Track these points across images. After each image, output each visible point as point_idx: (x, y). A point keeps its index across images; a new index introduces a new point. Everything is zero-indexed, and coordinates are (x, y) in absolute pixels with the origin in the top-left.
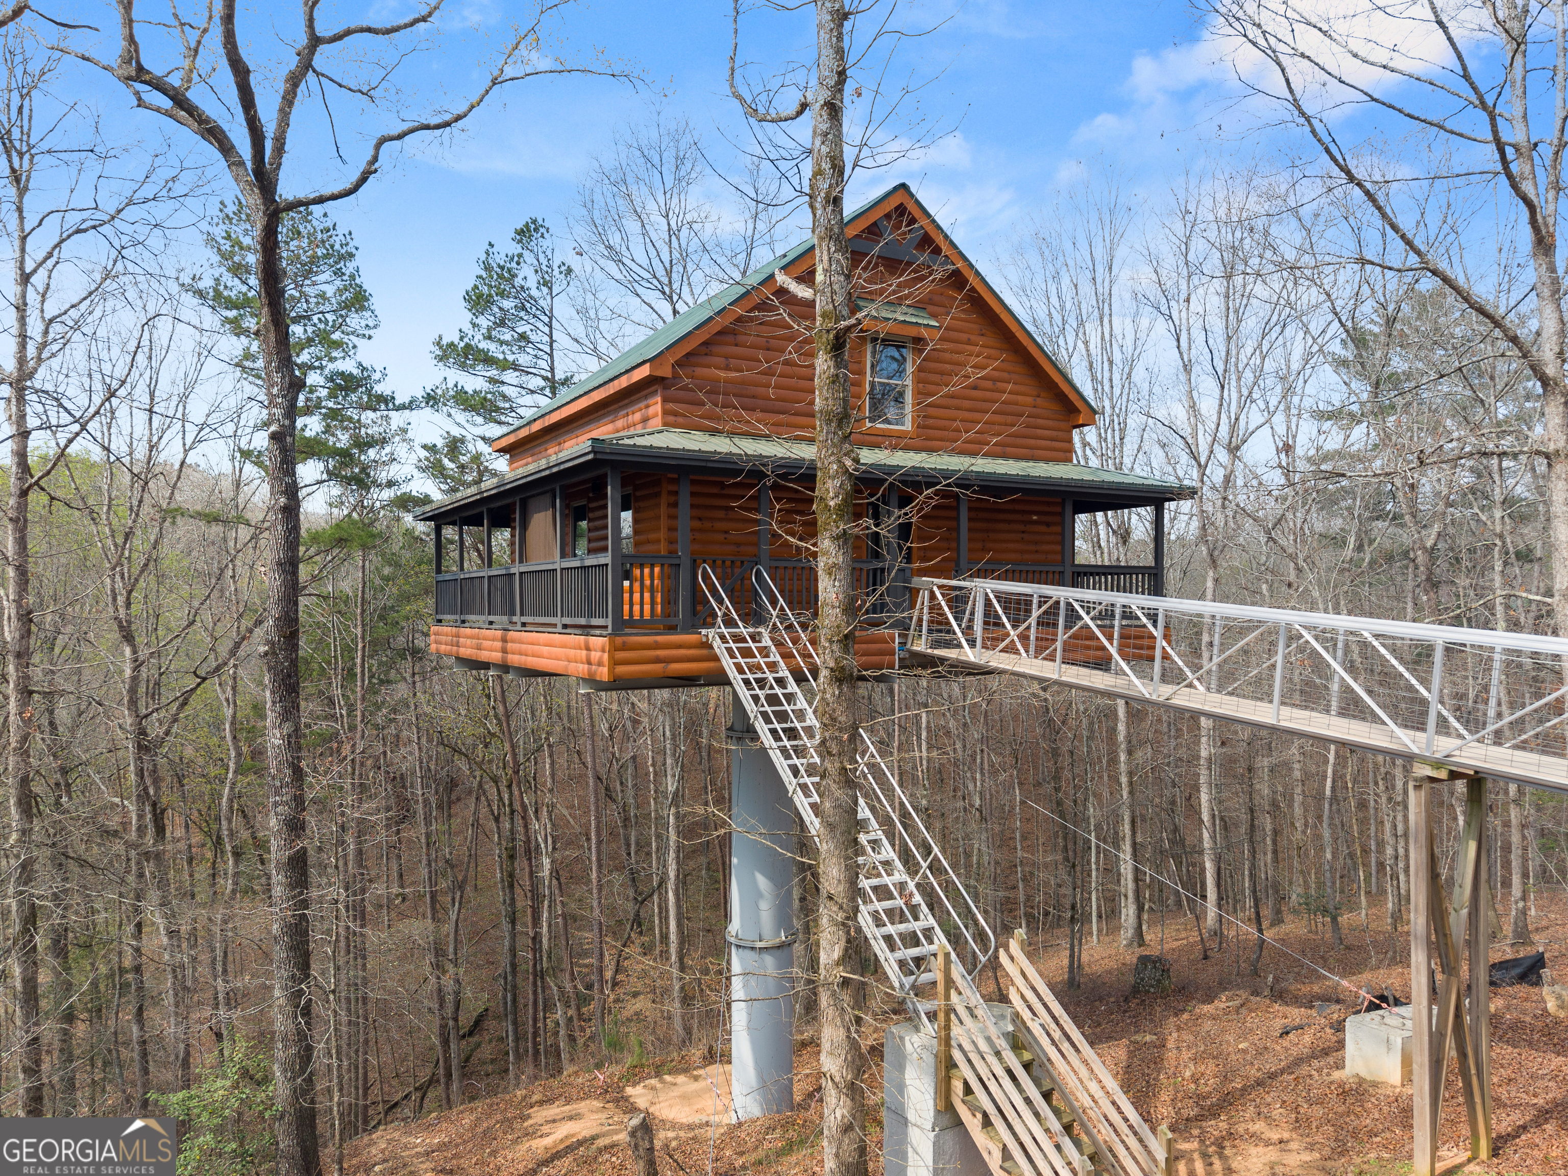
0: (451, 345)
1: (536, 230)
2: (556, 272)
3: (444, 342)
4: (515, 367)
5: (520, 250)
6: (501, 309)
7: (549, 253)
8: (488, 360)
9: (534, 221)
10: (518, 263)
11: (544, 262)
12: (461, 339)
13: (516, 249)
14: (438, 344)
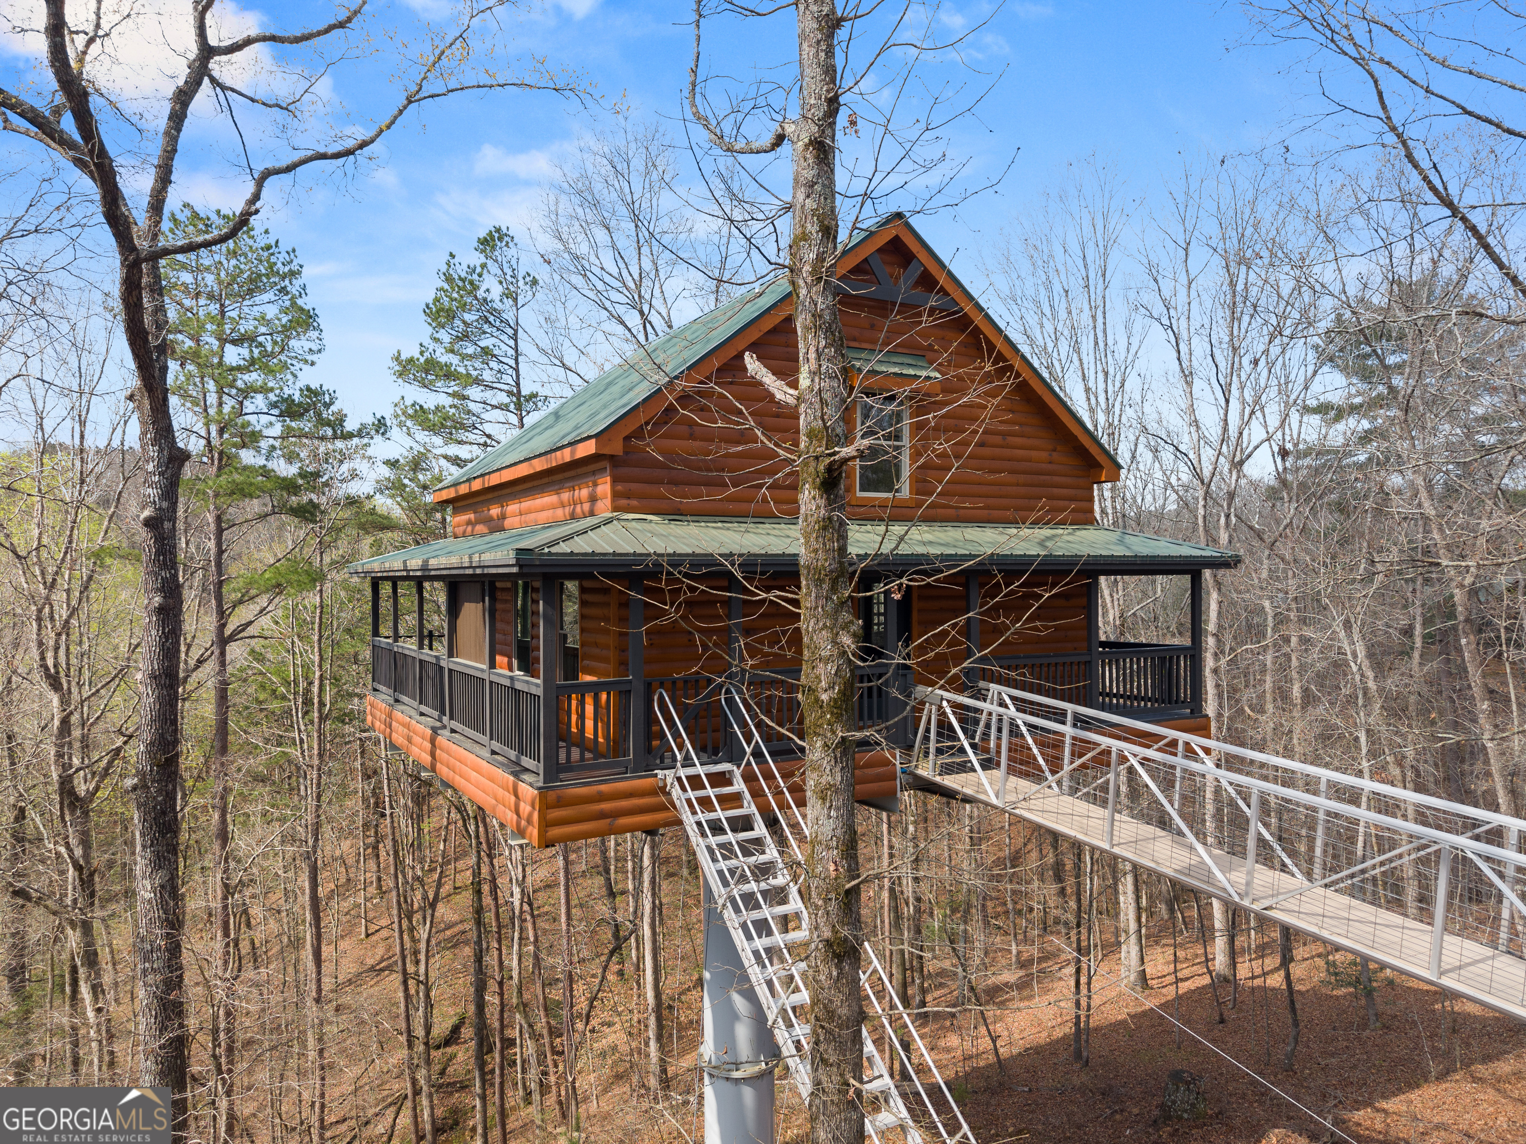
0: (411, 361)
1: (500, 239)
2: (521, 283)
3: (403, 357)
4: (478, 381)
5: (483, 260)
6: (464, 322)
7: (514, 262)
8: (449, 375)
9: (498, 230)
10: (480, 275)
11: (509, 272)
12: (422, 353)
13: (477, 259)
14: (397, 359)
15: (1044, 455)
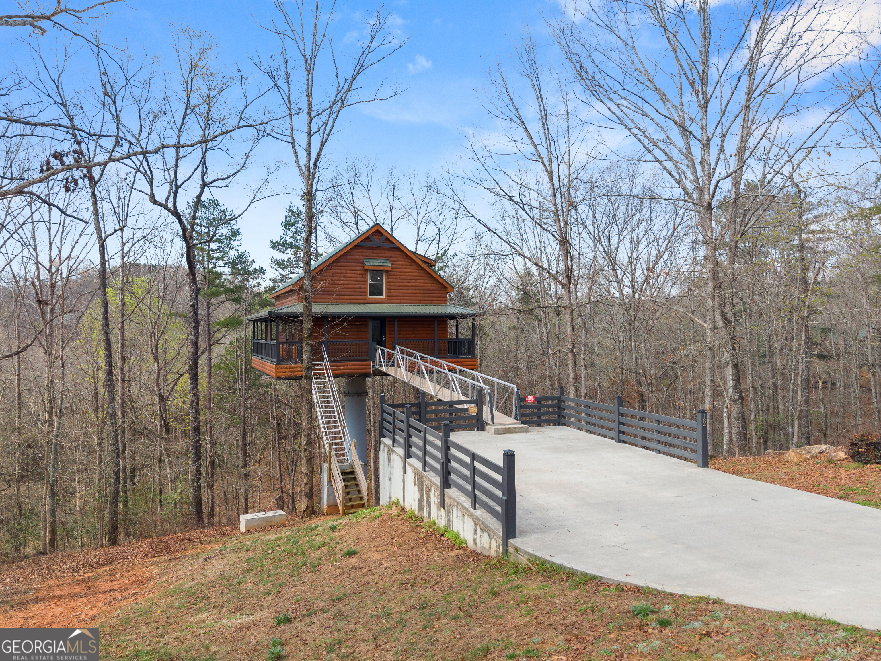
12: (281, 239)
14: (272, 242)
15: (430, 285)
